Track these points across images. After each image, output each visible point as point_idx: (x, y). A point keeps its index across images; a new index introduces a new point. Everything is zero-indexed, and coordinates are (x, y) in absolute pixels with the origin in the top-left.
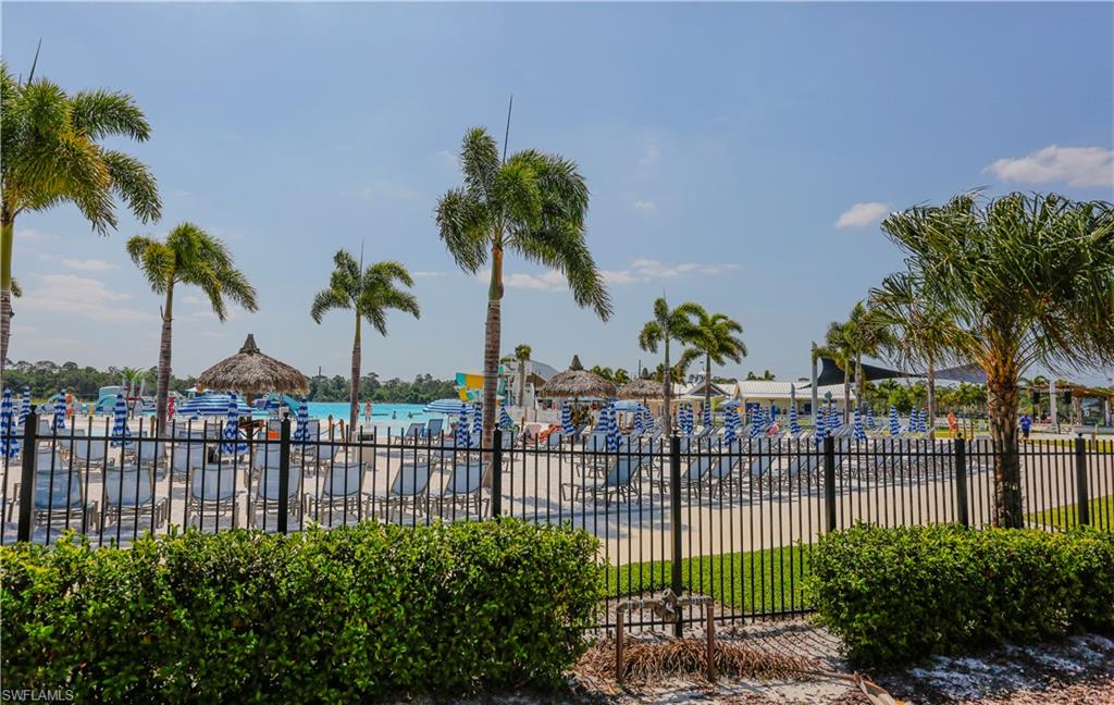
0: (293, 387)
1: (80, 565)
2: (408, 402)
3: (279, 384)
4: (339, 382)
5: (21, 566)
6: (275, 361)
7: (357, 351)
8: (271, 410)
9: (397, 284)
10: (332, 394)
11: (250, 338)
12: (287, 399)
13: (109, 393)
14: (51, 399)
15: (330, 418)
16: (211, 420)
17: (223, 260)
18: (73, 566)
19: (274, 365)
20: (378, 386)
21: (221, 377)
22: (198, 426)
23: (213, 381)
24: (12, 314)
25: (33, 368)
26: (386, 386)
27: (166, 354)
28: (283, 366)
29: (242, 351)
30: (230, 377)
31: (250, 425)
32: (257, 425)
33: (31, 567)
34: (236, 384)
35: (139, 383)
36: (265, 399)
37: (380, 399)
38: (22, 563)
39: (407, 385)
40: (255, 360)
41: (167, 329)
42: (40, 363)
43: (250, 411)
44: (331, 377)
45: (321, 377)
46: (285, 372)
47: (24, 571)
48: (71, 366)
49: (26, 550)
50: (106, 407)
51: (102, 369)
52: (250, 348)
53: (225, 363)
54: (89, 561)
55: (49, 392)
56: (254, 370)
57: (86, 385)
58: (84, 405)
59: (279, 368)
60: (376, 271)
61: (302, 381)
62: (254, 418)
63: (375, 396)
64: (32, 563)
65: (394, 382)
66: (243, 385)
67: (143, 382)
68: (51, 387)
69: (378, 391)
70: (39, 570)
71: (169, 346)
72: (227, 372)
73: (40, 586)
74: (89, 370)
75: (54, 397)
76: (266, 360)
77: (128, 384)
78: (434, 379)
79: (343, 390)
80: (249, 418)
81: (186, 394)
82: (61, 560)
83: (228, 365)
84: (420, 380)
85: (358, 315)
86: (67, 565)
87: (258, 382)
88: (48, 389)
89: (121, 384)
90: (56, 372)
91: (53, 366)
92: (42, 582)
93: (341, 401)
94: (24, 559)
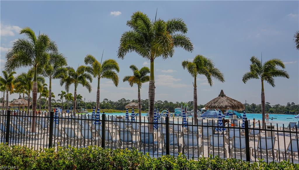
0: (239, 108)
1: (185, 164)
2: (284, 113)
3: (233, 107)
4: (254, 106)
5: (169, 162)
6: (232, 99)
7: (263, 94)
8: (230, 116)
9: (278, 68)
10: (252, 110)
11: (222, 91)
12: (235, 112)
13: (178, 110)
14: (162, 112)
15: (254, 119)
16: (211, 119)
17: (211, 65)
18: (183, 164)
19: (231, 100)
20: (270, 107)
21: (213, 105)
22: (205, 121)
23: (211, 106)
24: (155, 87)
25: (157, 102)
26: (274, 107)
27: (195, 98)
28: (235, 100)
29: (219, 96)
30: (216, 105)
31: (225, 121)
32: (227, 121)
33: (172, 163)
34: (219, 107)
35: (186, 107)
36: (227, 112)
37: (272, 112)
38: (170, 161)
39: (283, 107)
40: (224, 99)
41: (195, 89)
42: (158, 101)
43: (224, 116)
44: (250, 104)
45: (246, 104)
46: (235, 103)
47: (170, 164)
48: (166, 102)
49: (170, 157)
50: (178, 114)
51: (174, 103)
52: (222, 94)
53: (214, 100)
54: (187, 163)
55: (161, 110)
56: (224, 103)
57: (171, 108)
58: (171, 114)
59: (233, 101)
60: (269, 63)
61: (242, 106)
62: (225, 119)
63: (269, 111)
64: (172, 162)
65: (277, 106)
66: (221, 108)
67: (187, 106)
68: (161, 108)
69: (270, 109)
70: (175, 164)
71: (196, 95)
72: (215, 103)
73: (175, 169)
74: (171, 103)
75: (163, 111)
76: (228, 99)
77: (183, 107)
78: (296, 104)
79: (256, 109)
80: (224, 119)
81: (200, 110)
82: (180, 162)
83: (215, 101)
84: (289, 105)
85: (262, 81)
86: (181, 164)
87: (226, 107)
88: (160, 109)
89: (180, 107)
90: (162, 104)
91: (161, 102)
92: (175, 168)
93: (255, 113)
94: (170, 160)
